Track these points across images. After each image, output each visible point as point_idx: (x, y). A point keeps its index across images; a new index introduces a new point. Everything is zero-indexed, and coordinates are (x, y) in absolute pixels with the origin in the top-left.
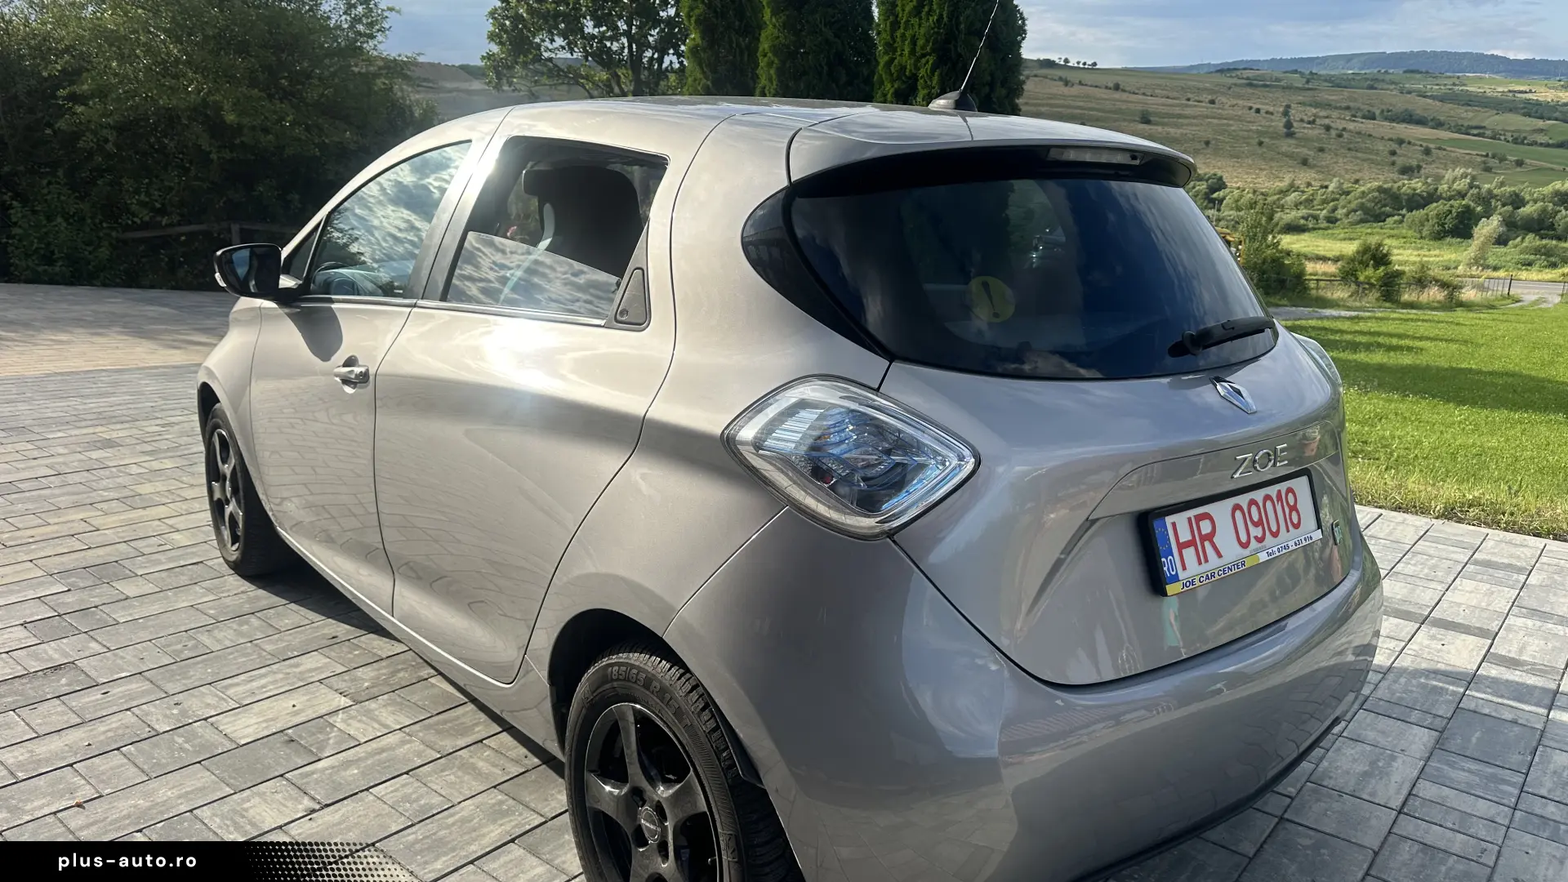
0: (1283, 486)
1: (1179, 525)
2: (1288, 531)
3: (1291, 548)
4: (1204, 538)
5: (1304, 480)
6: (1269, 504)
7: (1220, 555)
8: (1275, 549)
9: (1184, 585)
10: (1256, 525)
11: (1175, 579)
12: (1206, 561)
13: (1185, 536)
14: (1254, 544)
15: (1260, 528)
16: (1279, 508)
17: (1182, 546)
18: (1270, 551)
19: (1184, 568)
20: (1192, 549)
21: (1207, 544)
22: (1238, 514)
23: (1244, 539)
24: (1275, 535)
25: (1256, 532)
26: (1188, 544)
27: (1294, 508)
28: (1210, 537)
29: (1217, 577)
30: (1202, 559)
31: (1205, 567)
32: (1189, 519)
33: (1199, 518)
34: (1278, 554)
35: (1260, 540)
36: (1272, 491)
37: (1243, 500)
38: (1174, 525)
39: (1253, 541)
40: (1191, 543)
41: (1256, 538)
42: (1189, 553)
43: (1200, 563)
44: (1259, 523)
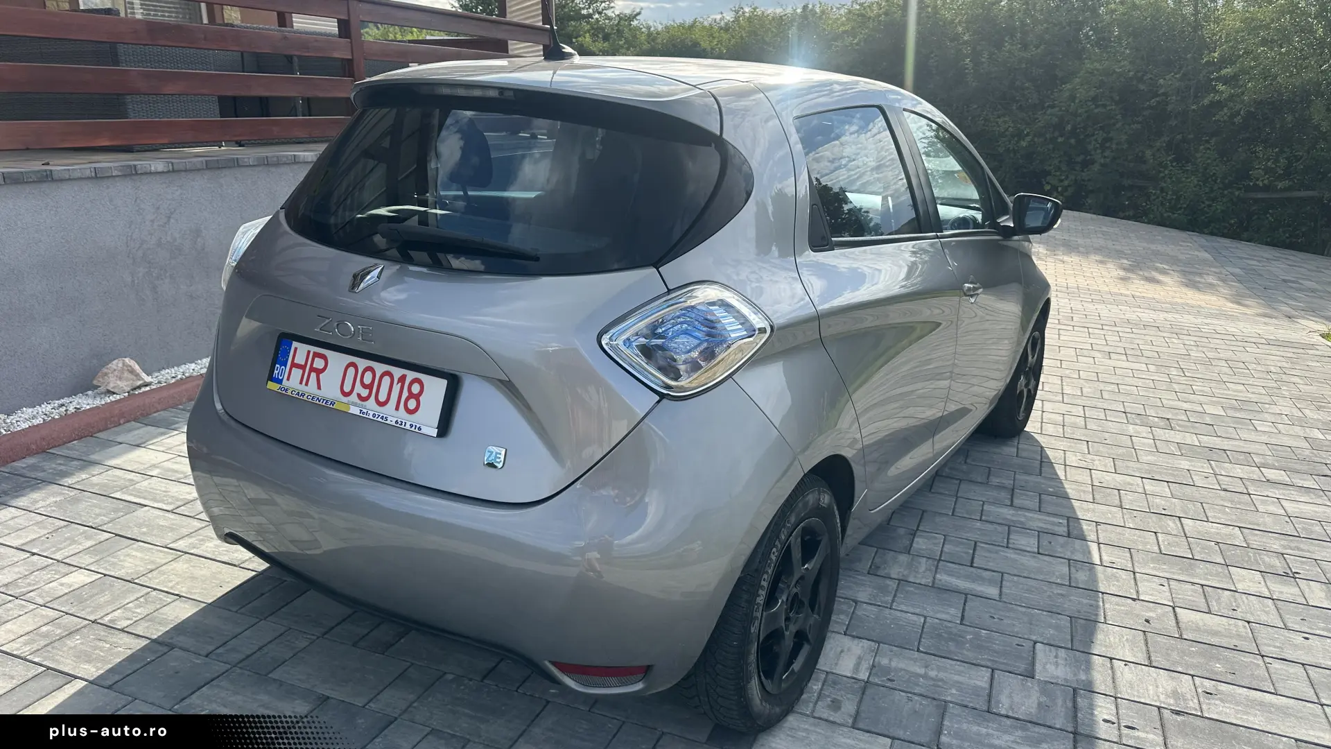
1: (300, 351)
2: (397, 409)
3: (388, 422)
4: (312, 369)
5: (444, 382)
6: (387, 380)
7: (319, 388)
8: (371, 413)
9: (280, 388)
10: (364, 386)
11: (280, 382)
12: (307, 384)
13: (300, 359)
14: (354, 398)
15: (367, 391)
16: (396, 388)
17: (294, 365)
18: (365, 411)
19: (288, 379)
20: (300, 371)
21: (313, 375)
22: (351, 370)
23: (347, 389)
24: (382, 404)
25: (365, 393)
26: (298, 366)
27: (414, 396)
28: (319, 372)
29: (305, 398)
30: (304, 381)
31: (302, 388)
32: (309, 352)
33: (316, 355)
34: (371, 417)
35: (362, 399)
36: (395, 372)
37: (362, 363)
38: (296, 349)
39: (354, 395)
40: (303, 367)
41: (359, 395)
42: (297, 373)
43: (301, 383)
44: (369, 387)
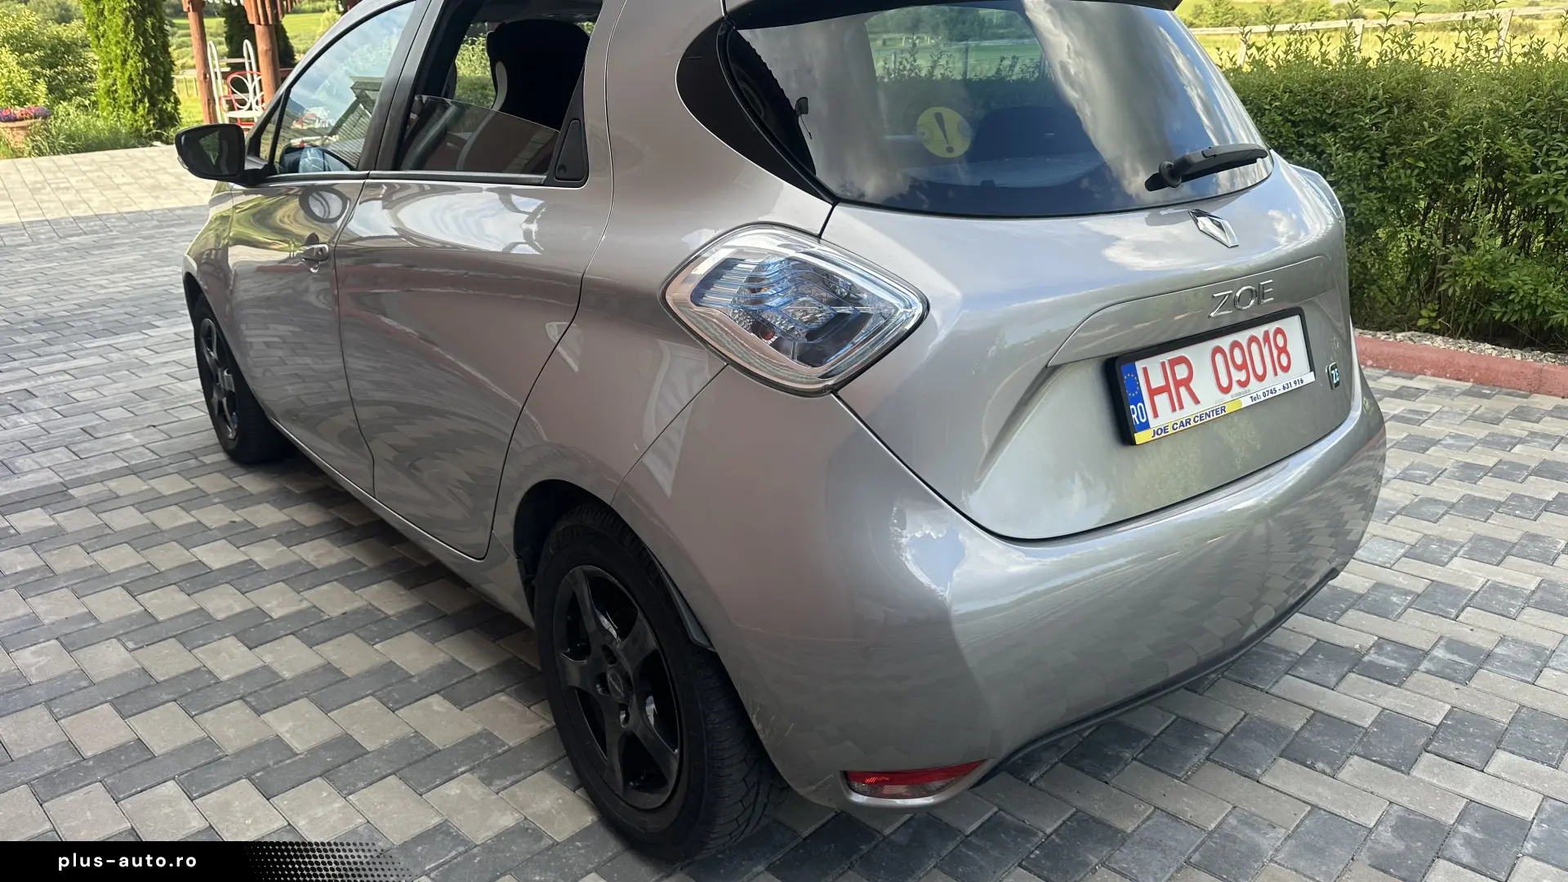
0: (1271, 327)
1: (1151, 372)
2: (1276, 374)
3: (1279, 393)
4: (1178, 384)
5: (1296, 319)
6: (1254, 346)
7: (1197, 401)
8: (1260, 393)
9: (1156, 433)
10: (1239, 368)
11: (1146, 426)
12: (1182, 407)
13: (1157, 381)
14: (1236, 388)
15: (1244, 372)
16: (1266, 351)
17: (1153, 393)
18: (1254, 395)
19: (1156, 415)
20: (1165, 396)
21: (1182, 390)
22: (1219, 357)
23: (1225, 383)
24: (1261, 378)
25: (1242, 376)
26: (1159, 391)
27: (1283, 350)
28: (1186, 382)
29: (1193, 424)
30: (1176, 405)
31: (1181, 415)
32: (1163, 364)
33: (1174, 363)
34: (1263, 399)
35: (1243, 384)
36: (1258, 332)
37: (1225, 342)
38: (1145, 370)
39: (1235, 385)
40: (1165, 389)
41: (1239, 382)
42: (1162, 400)
43: (1174, 410)
44: (1242, 367)
